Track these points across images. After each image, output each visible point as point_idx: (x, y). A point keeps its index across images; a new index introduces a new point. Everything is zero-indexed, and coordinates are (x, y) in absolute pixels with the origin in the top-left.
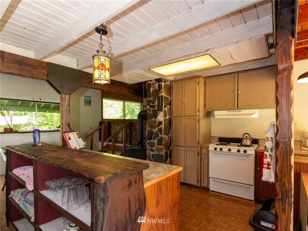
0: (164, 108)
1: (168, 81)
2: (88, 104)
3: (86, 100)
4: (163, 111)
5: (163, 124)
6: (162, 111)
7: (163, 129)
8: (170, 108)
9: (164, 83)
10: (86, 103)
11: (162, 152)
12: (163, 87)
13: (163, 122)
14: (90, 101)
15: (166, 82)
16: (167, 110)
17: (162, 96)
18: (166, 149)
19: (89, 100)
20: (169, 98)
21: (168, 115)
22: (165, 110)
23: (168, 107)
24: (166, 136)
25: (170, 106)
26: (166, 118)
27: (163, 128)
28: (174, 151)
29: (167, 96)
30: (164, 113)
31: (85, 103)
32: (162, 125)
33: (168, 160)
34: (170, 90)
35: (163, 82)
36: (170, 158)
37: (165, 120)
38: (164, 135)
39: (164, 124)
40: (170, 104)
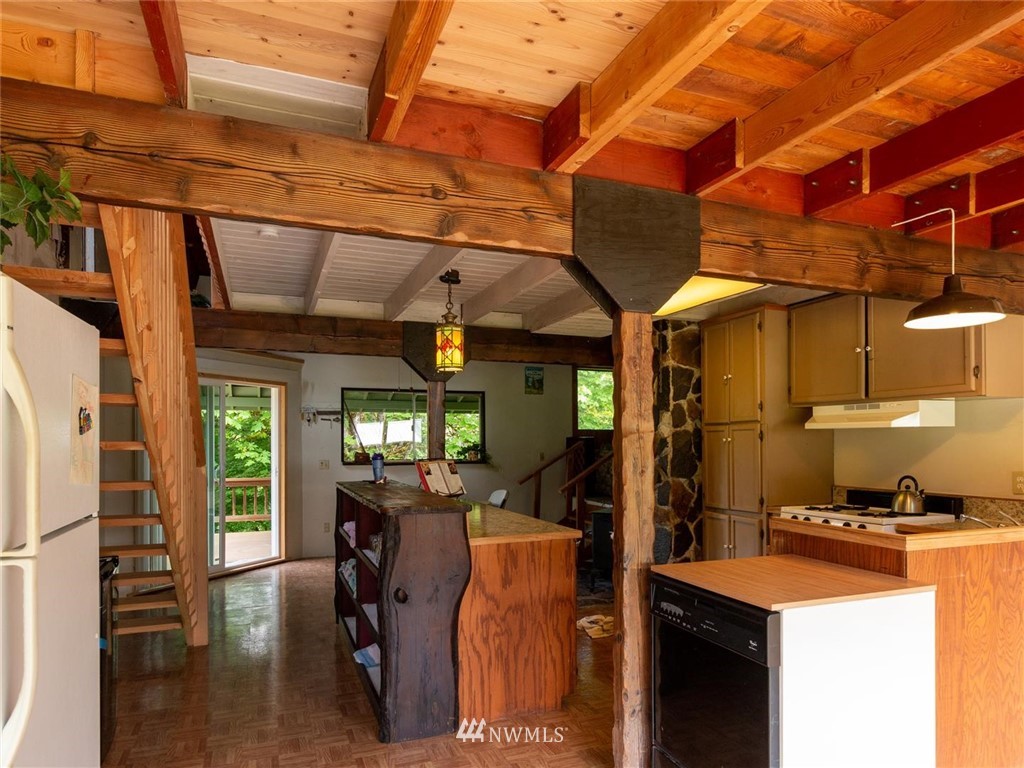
0: (674, 400)
1: (689, 323)
2: (533, 390)
3: (530, 380)
4: (671, 408)
5: (670, 445)
6: (668, 411)
7: (669, 460)
8: (699, 400)
9: (673, 331)
10: (529, 387)
11: (668, 523)
12: (669, 342)
13: (669, 440)
14: (541, 382)
15: (683, 326)
16: (685, 407)
17: (667, 368)
18: (678, 515)
19: (537, 377)
20: (693, 372)
21: (689, 420)
22: (678, 407)
23: (691, 396)
24: (682, 480)
25: (698, 395)
26: (683, 428)
27: (670, 457)
28: (708, 522)
29: (687, 367)
30: (673, 413)
31: (527, 386)
32: (666, 449)
33: (692, 548)
34: (696, 349)
35: (670, 329)
36: (700, 541)
37: (675, 435)
38: (672, 475)
39: (673, 446)
40: (698, 388)
